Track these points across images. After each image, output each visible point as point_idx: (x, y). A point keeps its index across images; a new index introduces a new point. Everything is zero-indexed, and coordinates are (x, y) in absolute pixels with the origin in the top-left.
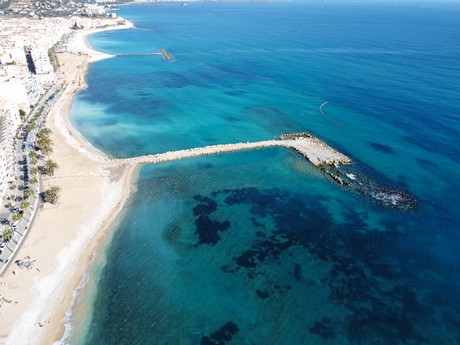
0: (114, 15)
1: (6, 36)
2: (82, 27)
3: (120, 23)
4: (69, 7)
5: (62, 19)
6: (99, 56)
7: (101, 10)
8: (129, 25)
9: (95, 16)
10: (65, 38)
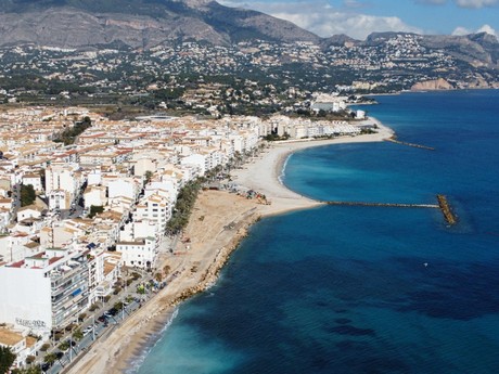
0: (360, 114)
1: (129, 151)
2: (286, 136)
3: (366, 131)
4: (282, 98)
5: (254, 119)
6: (288, 202)
7: (339, 104)
8: (384, 134)
9: (323, 115)
10: (239, 159)
